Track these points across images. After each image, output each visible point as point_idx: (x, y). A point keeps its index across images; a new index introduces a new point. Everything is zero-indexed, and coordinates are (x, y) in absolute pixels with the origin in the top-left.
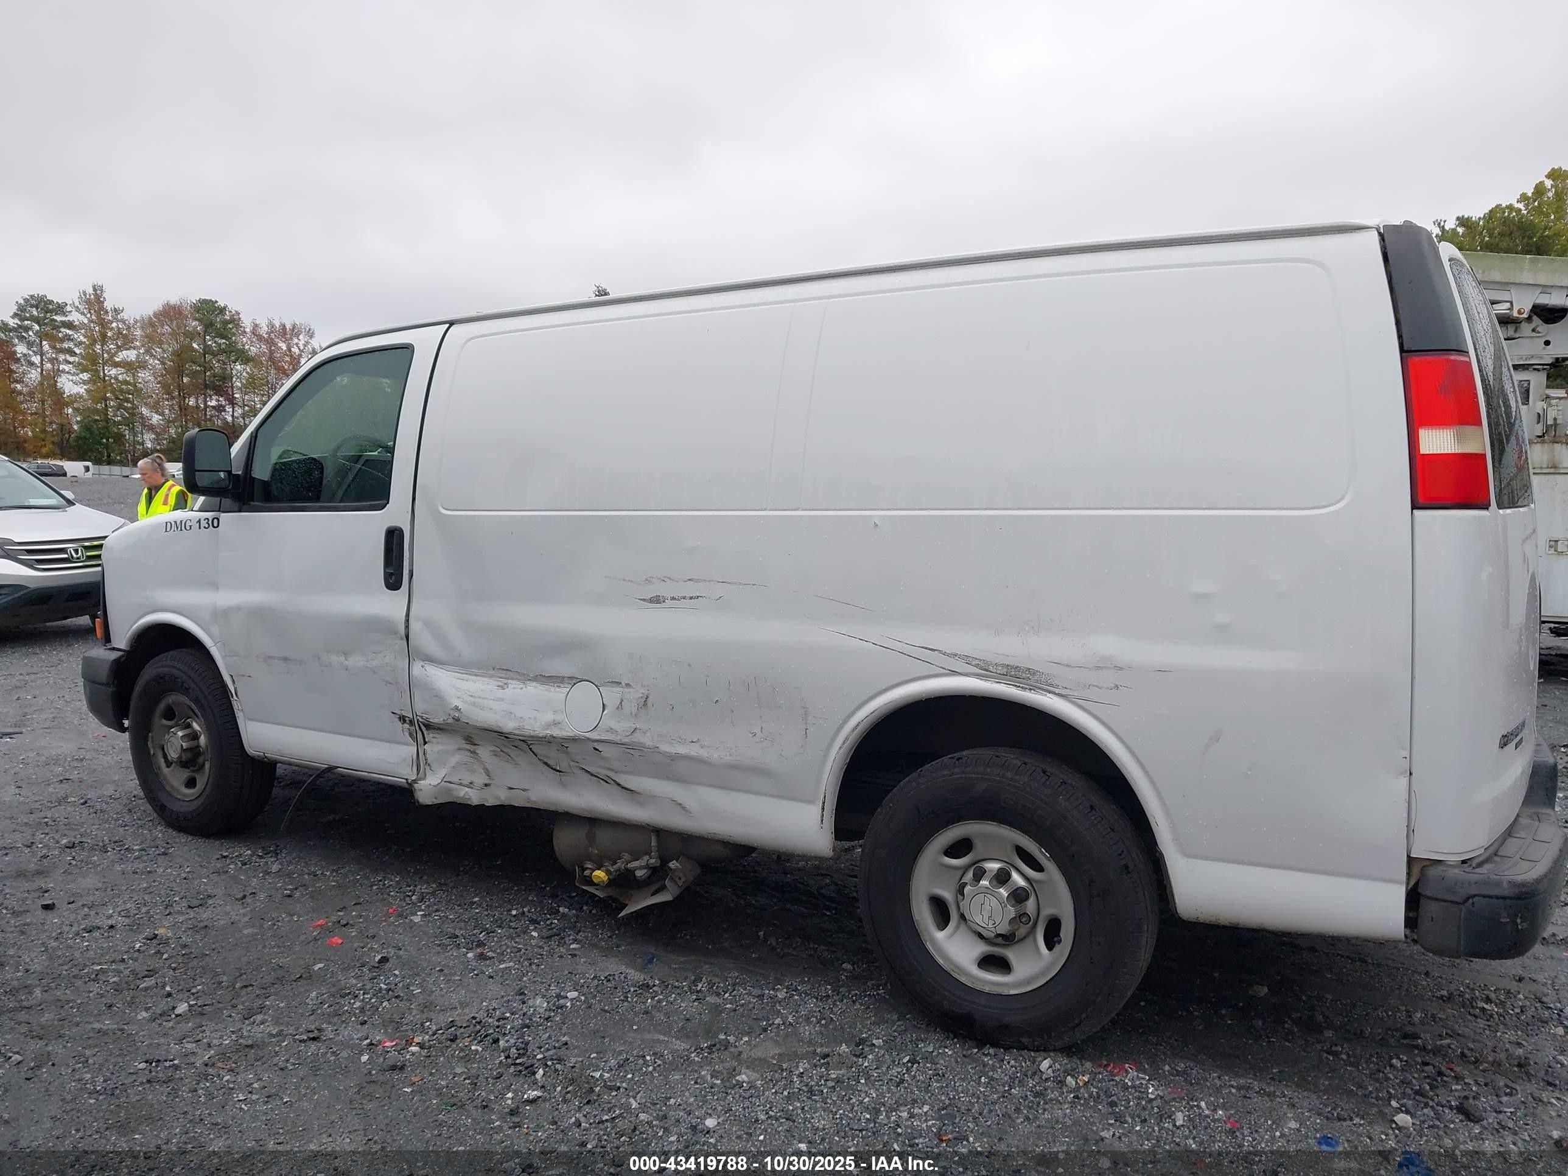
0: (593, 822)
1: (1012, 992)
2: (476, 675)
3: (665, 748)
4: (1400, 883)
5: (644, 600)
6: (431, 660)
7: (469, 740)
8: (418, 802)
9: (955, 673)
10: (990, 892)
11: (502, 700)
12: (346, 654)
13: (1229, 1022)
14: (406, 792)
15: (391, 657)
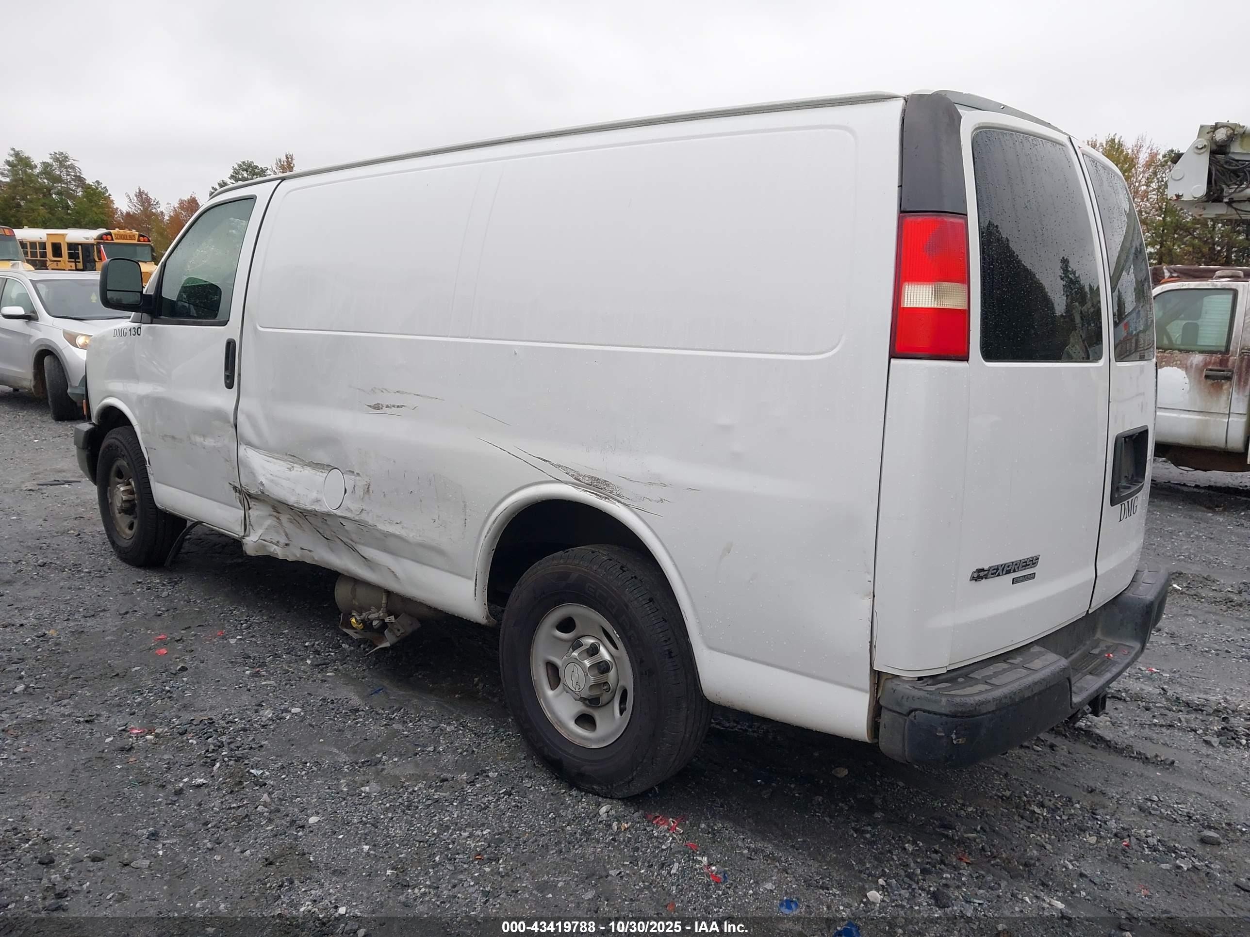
0: (356, 581)
1: (594, 747)
2: (276, 459)
3: (380, 527)
4: (866, 692)
5: (370, 406)
6: (249, 444)
7: (274, 508)
8: (246, 553)
9: (558, 481)
10: (577, 662)
11: (289, 479)
12: (204, 436)
13: (797, 795)
14: (237, 544)
15: (227, 440)
